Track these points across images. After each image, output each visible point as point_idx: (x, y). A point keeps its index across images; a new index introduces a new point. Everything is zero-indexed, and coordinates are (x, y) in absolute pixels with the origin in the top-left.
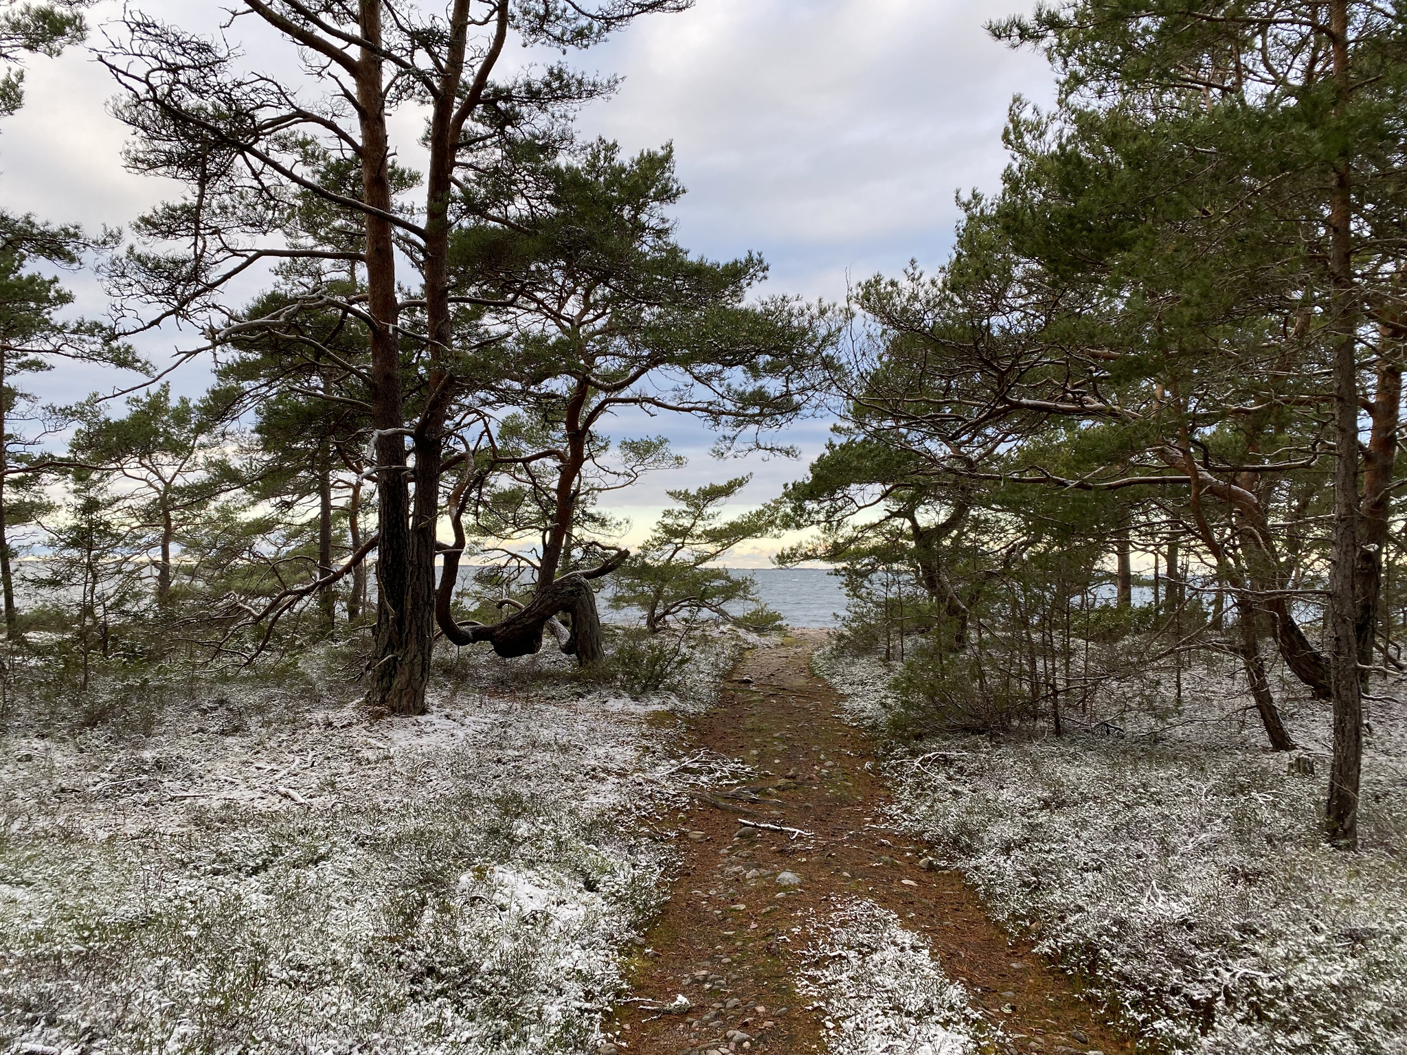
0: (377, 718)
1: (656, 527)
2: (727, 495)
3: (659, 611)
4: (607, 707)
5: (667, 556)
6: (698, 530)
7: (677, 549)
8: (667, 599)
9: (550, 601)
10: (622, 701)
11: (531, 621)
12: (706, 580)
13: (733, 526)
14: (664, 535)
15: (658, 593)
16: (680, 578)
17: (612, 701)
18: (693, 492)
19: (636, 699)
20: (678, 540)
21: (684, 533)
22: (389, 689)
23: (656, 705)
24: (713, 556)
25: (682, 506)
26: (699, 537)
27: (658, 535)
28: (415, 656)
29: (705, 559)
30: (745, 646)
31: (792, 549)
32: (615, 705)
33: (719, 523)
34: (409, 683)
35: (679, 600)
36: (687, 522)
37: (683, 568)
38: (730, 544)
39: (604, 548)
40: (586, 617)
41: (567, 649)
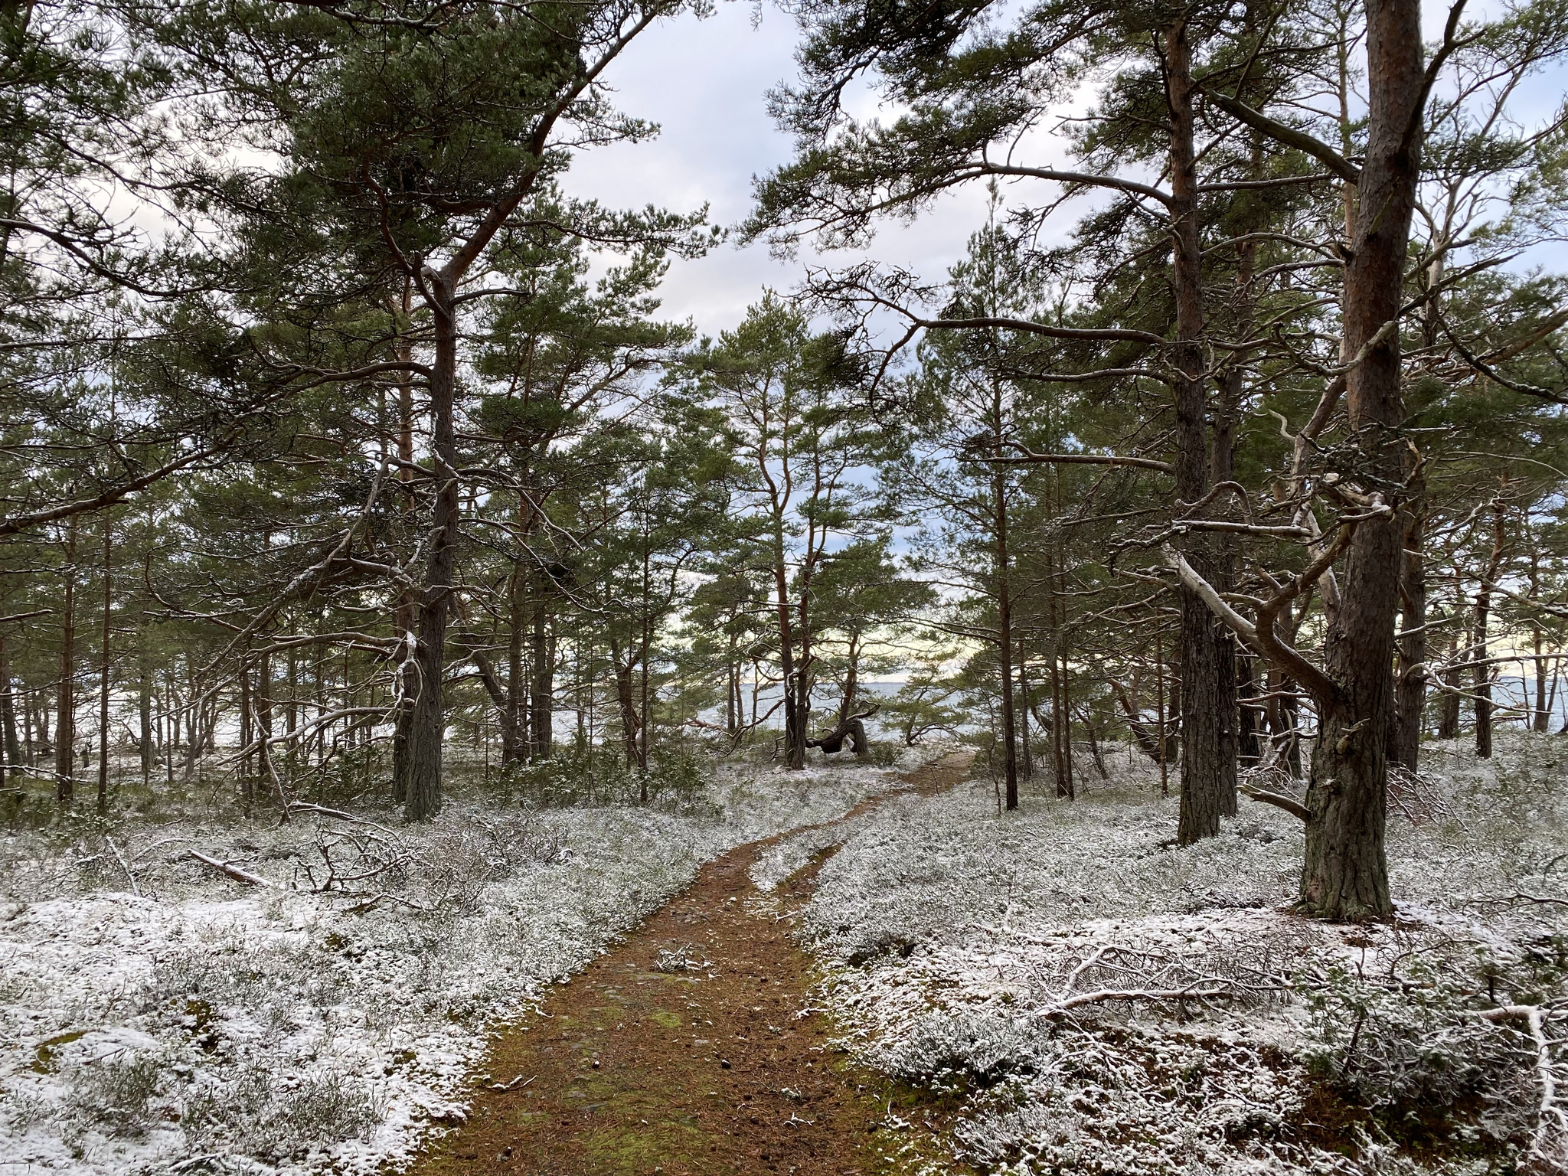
1: (909, 679)
3: (913, 733)
4: (869, 770)
5: (916, 698)
6: (935, 680)
7: (922, 693)
8: (919, 724)
10: (875, 769)
11: (838, 738)
14: (913, 684)
15: (912, 721)
16: (925, 711)
23: (888, 770)
24: (943, 698)
27: (910, 684)
29: (939, 700)
32: (871, 770)
35: (926, 725)
41: (853, 750)
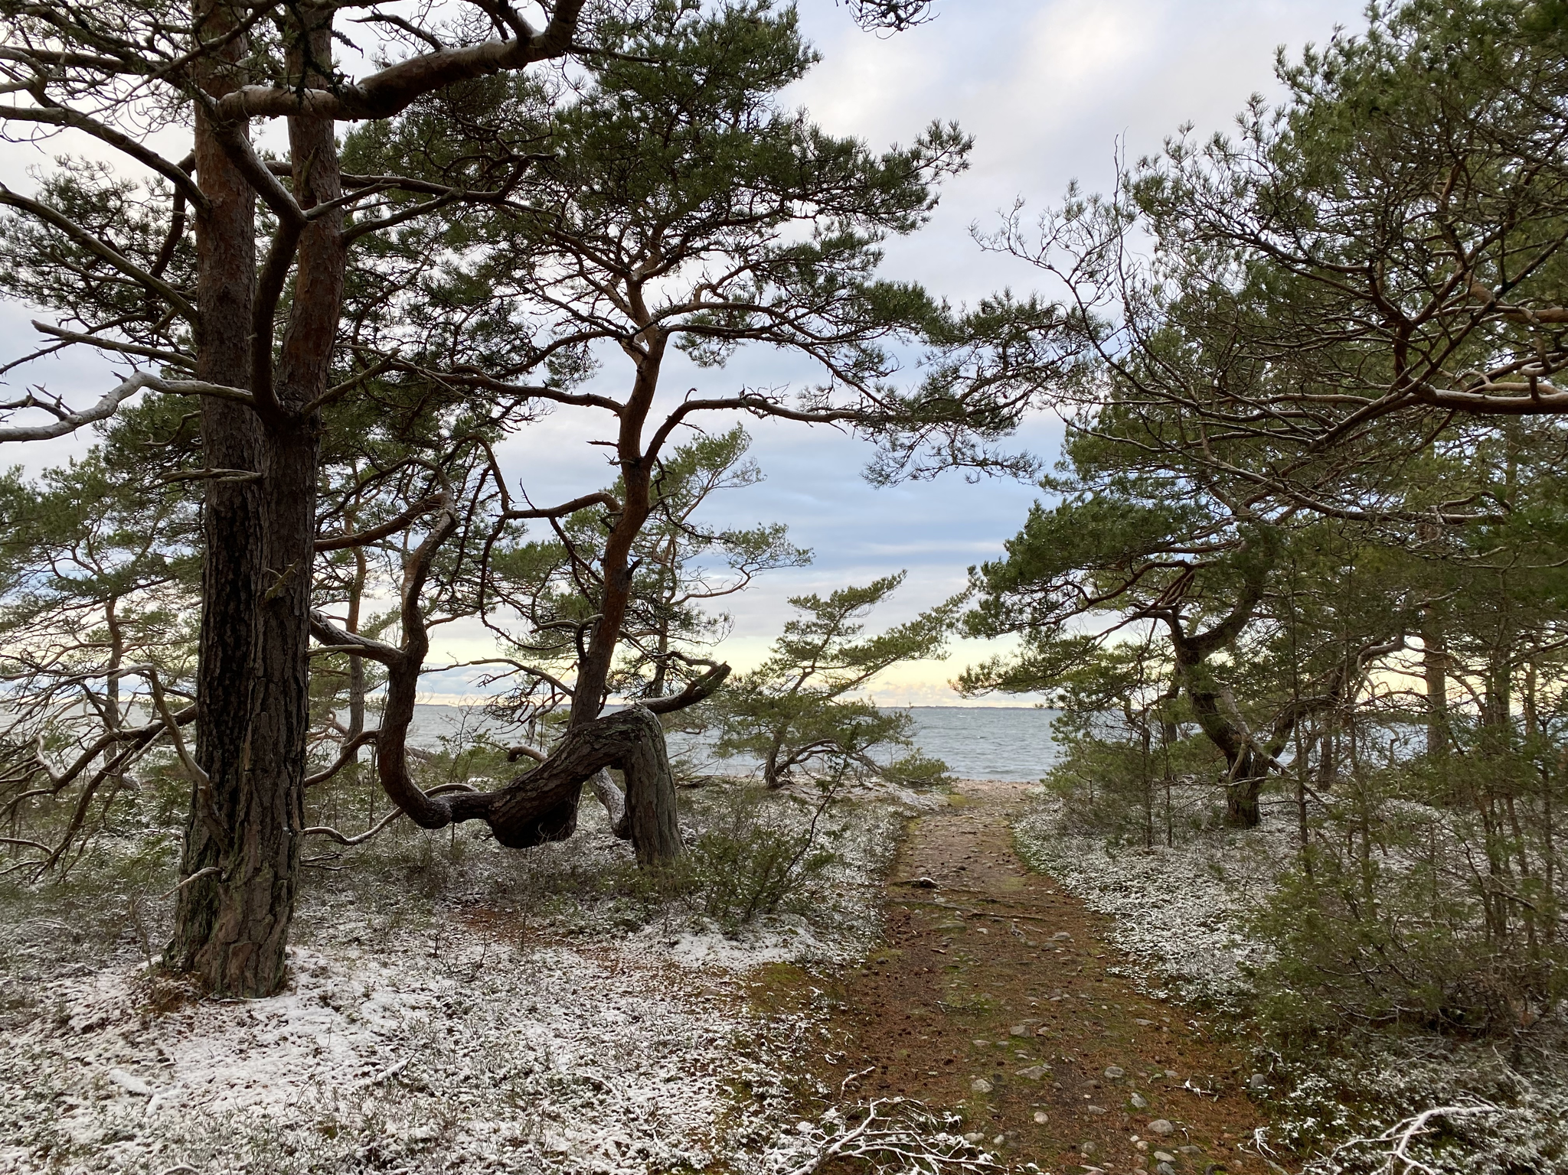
0: (162, 1009)
1: (776, 646)
2: (872, 601)
3: (781, 759)
4: (677, 955)
5: (791, 685)
6: (833, 649)
7: (805, 675)
8: (792, 742)
9: (586, 750)
10: (706, 940)
11: (552, 785)
12: (845, 717)
13: (880, 643)
14: (787, 656)
15: (780, 736)
16: (809, 714)
17: (687, 941)
18: (825, 598)
19: (732, 936)
20: (806, 663)
21: (814, 653)
22: (204, 940)
23: (770, 947)
24: (854, 684)
25: (809, 616)
26: (834, 657)
27: (778, 656)
28: (257, 871)
29: (843, 688)
30: (908, 813)
31: (982, 667)
32: (691, 950)
33: (859, 641)
34: (242, 928)
35: (809, 743)
36: (817, 639)
37: (814, 698)
38: (877, 668)
39: (690, 662)
40: (650, 776)
41: (622, 829)
